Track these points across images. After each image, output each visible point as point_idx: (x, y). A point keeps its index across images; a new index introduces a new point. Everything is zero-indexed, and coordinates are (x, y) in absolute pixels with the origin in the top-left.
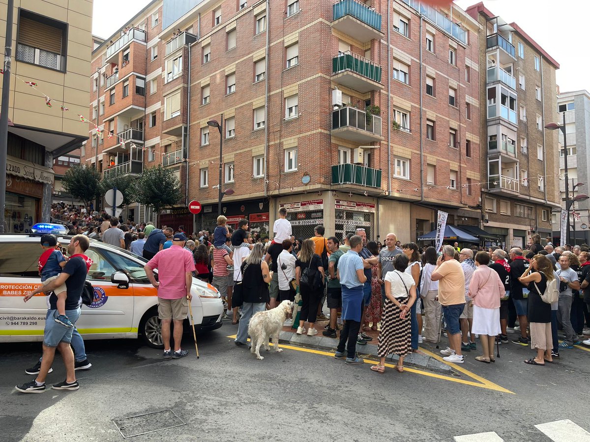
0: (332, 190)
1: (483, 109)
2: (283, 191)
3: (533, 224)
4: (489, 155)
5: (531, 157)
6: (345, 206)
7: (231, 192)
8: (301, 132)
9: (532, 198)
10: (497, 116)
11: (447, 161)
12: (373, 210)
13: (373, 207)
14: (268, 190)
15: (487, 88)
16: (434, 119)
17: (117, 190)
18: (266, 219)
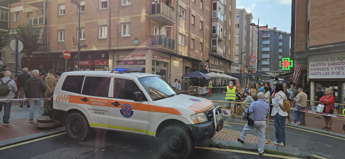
0: (151, 49)
1: (211, 13)
2: (120, 48)
3: (225, 70)
4: (212, 36)
5: (227, 38)
6: (157, 59)
7: (85, 46)
8: (132, 14)
9: (226, 58)
10: (217, 17)
11: (199, 37)
12: (168, 61)
13: (168, 59)
14: (110, 46)
15: (213, 2)
16: (194, 15)
17: (19, 41)
18: (106, 64)
